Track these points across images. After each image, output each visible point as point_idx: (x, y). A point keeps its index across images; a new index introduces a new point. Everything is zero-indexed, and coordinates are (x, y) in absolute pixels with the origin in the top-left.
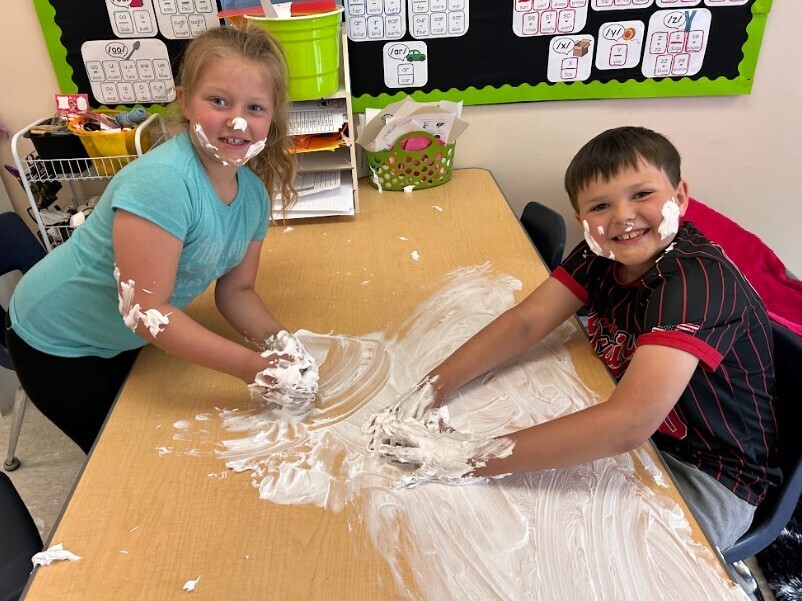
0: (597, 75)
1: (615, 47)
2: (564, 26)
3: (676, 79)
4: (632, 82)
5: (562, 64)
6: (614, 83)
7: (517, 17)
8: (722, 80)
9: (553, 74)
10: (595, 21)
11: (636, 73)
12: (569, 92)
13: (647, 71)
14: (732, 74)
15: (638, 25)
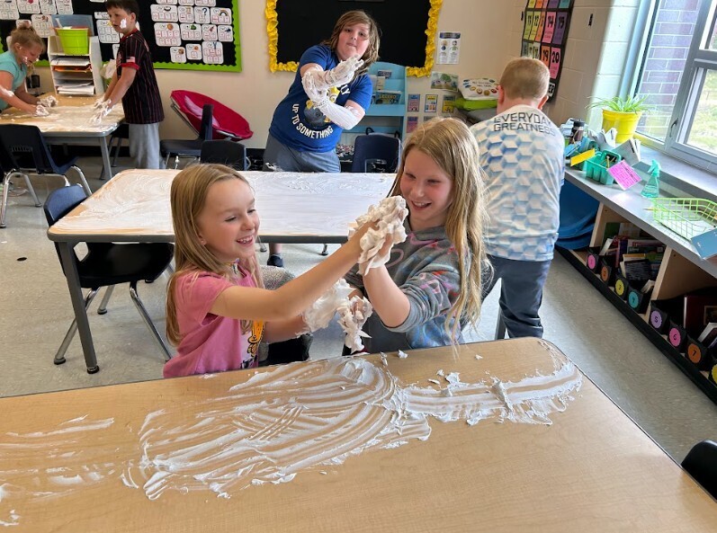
0: (188, 61)
1: (193, 52)
2: (174, 43)
3: (216, 65)
4: (201, 64)
5: (175, 56)
6: (195, 64)
7: (157, 39)
8: (231, 66)
9: (173, 59)
10: (184, 43)
11: (201, 62)
12: (179, 67)
13: (205, 61)
14: (234, 64)
15: (199, 45)
